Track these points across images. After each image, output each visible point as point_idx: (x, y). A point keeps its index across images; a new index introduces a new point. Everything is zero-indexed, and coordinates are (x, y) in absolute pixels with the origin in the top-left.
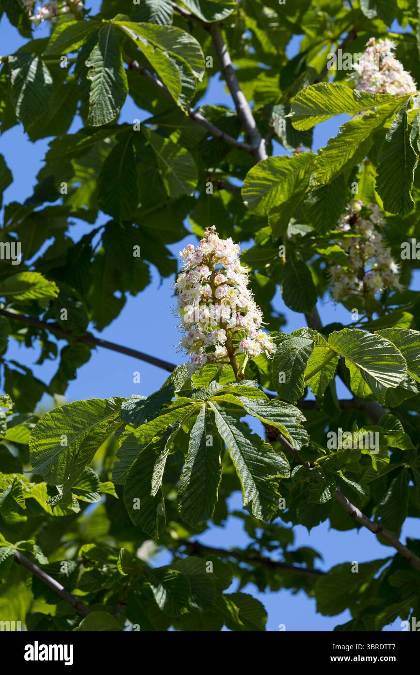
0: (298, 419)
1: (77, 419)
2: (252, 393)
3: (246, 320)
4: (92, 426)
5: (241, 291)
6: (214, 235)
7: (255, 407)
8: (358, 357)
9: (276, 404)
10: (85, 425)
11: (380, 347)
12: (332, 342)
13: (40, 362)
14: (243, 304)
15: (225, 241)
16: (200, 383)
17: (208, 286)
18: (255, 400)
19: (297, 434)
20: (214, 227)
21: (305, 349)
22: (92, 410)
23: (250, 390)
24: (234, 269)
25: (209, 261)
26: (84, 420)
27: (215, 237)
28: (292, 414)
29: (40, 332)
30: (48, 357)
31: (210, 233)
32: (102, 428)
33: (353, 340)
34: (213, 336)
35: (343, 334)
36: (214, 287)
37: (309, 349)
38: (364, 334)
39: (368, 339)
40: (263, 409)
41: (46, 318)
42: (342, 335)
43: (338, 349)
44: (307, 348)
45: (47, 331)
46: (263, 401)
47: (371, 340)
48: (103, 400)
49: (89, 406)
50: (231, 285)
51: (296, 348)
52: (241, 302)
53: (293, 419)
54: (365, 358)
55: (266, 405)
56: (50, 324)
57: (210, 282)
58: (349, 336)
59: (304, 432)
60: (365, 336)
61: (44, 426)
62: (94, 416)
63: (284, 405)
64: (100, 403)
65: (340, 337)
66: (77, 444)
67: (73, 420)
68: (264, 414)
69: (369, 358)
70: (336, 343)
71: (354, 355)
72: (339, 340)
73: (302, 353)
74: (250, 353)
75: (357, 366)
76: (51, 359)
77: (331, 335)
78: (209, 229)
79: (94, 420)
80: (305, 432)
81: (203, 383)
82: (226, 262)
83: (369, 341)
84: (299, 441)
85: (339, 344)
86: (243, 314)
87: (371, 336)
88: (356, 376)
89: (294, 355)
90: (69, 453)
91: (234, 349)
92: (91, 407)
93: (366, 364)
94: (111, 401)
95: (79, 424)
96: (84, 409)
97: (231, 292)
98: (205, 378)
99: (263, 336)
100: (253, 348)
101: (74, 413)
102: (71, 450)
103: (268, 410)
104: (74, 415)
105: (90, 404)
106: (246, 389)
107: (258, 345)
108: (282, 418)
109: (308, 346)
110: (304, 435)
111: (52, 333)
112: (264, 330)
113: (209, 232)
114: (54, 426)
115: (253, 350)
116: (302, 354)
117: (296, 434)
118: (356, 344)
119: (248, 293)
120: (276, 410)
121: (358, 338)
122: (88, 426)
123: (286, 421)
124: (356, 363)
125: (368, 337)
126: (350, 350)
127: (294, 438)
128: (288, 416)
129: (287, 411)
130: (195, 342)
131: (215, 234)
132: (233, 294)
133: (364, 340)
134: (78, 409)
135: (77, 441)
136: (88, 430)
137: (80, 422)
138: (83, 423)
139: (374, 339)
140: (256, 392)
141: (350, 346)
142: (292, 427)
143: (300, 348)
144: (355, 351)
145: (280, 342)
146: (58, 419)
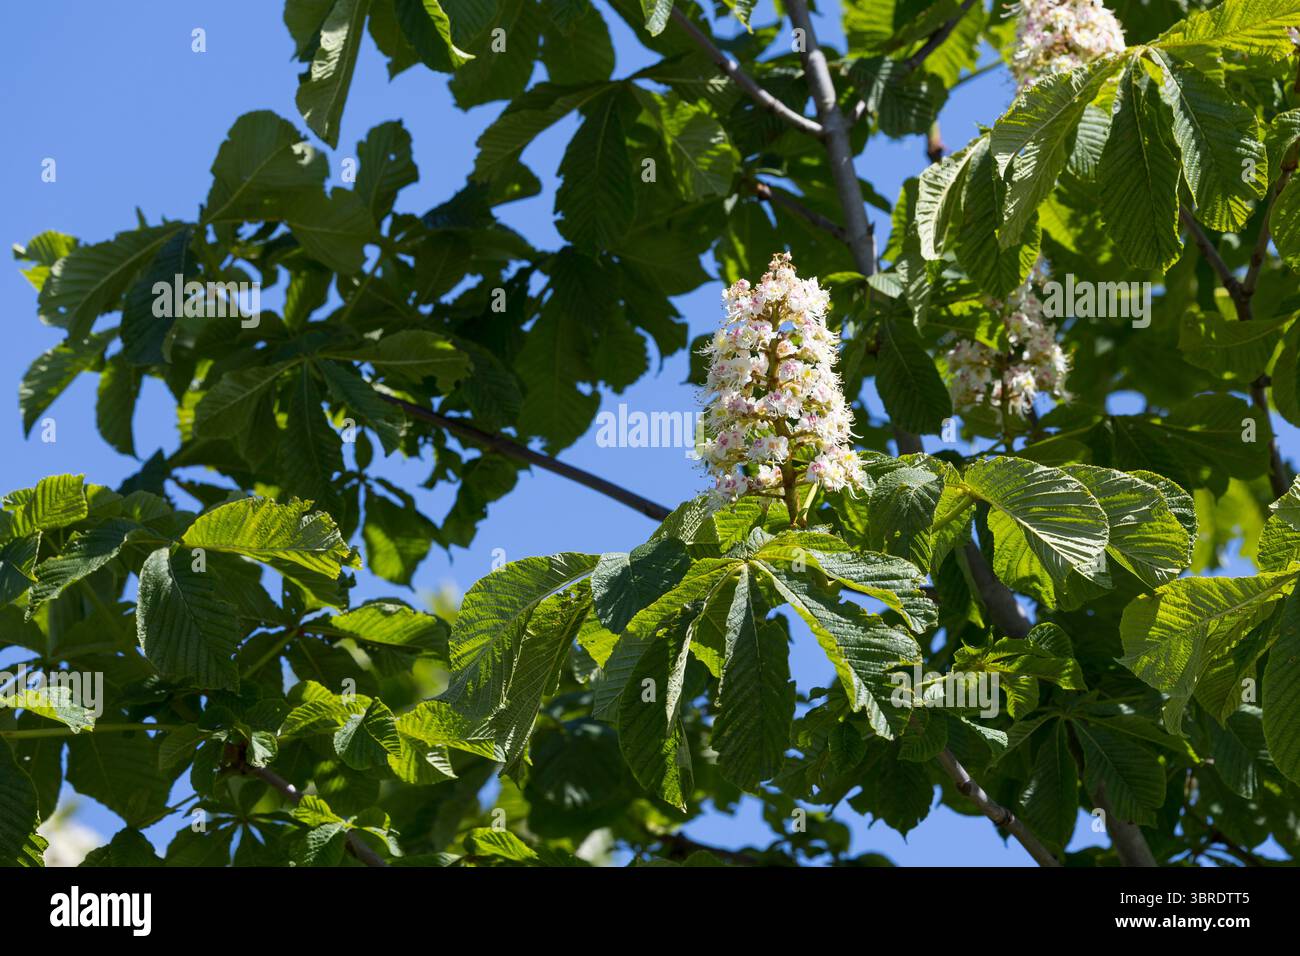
0: (914, 582)
1: (503, 598)
2: (827, 545)
3: (827, 425)
4: (527, 607)
5: (824, 374)
6: (786, 269)
7: (836, 565)
8: (1020, 506)
9: (873, 558)
10: (517, 607)
11: (1062, 490)
12: (973, 480)
13: (430, 484)
14: (823, 397)
15: (805, 282)
16: (727, 530)
17: (762, 356)
18: (835, 555)
19: (917, 606)
20: (788, 255)
21: (926, 489)
22: (526, 579)
23: (822, 540)
24: (814, 334)
25: (773, 313)
26: (515, 598)
27: (789, 273)
28: (903, 573)
29: (434, 432)
30: (445, 477)
31: (782, 264)
32: (553, 618)
33: (1013, 477)
34: (766, 446)
35: (996, 466)
36: (774, 359)
37: (934, 488)
38: (1032, 468)
39: (1041, 476)
40: (852, 570)
41: (444, 407)
42: (993, 468)
43: (984, 492)
44: (930, 487)
45: (446, 431)
46: (850, 556)
47: (1046, 478)
48: (541, 557)
49: (520, 571)
50: (806, 362)
51: (908, 487)
52: (821, 393)
53: (907, 582)
54: (1034, 510)
55: (855, 562)
56: (451, 420)
57: (770, 350)
58: (1006, 471)
59: (927, 601)
60: (1035, 471)
61: (465, 620)
62: (531, 589)
63: (888, 560)
64: (539, 565)
65: (988, 470)
66: (506, 641)
67: (497, 600)
68: (855, 576)
69: (1041, 509)
70: (982, 482)
71: (1013, 504)
72: (988, 476)
73: (922, 496)
74: (826, 483)
75: (1019, 523)
76: (449, 481)
77: (972, 467)
78: (780, 258)
79: (530, 595)
80: (930, 602)
81: (733, 529)
82: (801, 319)
83: (1041, 479)
84: (920, 619)
85: (987, 483)
86: (821, 414)
87: (1045, 472)
88: (1004, 547)
89: (907, 499)
90: (494, 659)
91: (796, 474)
92: (524, 574)
93: (1035, 520)
94: (558, 559)
95: (507, 606)
96: (513, 579)
97: (807, 374)
98: (737, 521)
99: (850, 458)
100: (832, 474)
101: (498, 589)
102: (498, 654)
103: (861, 570)
104: (499, 592)
105: (521, 567)
106: (816, 539)
107: (842, 471)
108: (887, 582)
109: (931, 483)
110: (929, 608)
111: (453, 435)
112: (851, 447)
113: (779, 262)
114: (476, 618)
115: (833, 480)
116: (921, 498)
117: (913, 607)
118: (1019, 484)
119: (834, 379)
120: (874, 570)
121: (1022, 474)
122: (520, 607)
123: (894, 587)
124: (1018, 519)
125: (1041, 473)
126: (1008, 494)
127: (911, 614)
128: (897, 577)
129: (894, 570)
130: (728, 453)
131: (789, 267)
132: (810, 377)
133: (1033, 478)
134: (504, 580)
135: (506, 636)
136: (522, 615)
137: (508, 602)
138: (513, 604)
139: (1052, 476)
140: (834, 543)
141: (1008, 488)
142: (904, 595)
143: (916, 487)
144: (1016, 497)
145: (882, 473)
146: (479, 604)
